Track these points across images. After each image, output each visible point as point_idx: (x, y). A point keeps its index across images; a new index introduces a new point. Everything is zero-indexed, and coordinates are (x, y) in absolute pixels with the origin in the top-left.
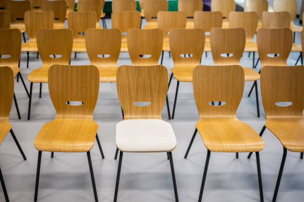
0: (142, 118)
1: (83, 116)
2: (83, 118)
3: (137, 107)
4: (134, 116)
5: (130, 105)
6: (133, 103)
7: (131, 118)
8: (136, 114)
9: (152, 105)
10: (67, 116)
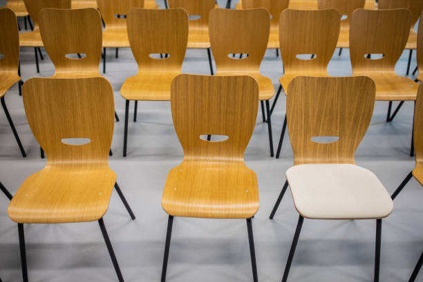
0: (323, 162)
1: (227, 159)
2: (229, 161)
3: (316, 144)
4: (309, 159)
5: (305, 141)
6: (310, 137)
7: (305, 163)
8: (314, 155)
9: (340, 142)
10: (202, 158)
